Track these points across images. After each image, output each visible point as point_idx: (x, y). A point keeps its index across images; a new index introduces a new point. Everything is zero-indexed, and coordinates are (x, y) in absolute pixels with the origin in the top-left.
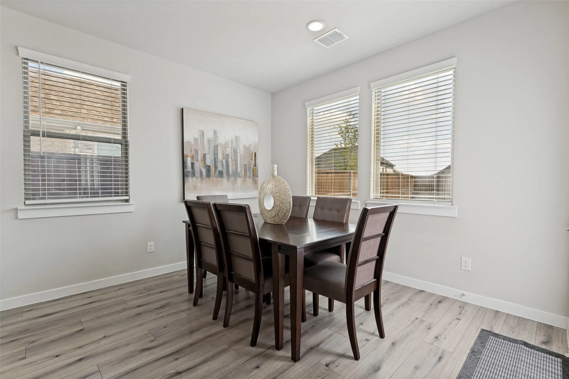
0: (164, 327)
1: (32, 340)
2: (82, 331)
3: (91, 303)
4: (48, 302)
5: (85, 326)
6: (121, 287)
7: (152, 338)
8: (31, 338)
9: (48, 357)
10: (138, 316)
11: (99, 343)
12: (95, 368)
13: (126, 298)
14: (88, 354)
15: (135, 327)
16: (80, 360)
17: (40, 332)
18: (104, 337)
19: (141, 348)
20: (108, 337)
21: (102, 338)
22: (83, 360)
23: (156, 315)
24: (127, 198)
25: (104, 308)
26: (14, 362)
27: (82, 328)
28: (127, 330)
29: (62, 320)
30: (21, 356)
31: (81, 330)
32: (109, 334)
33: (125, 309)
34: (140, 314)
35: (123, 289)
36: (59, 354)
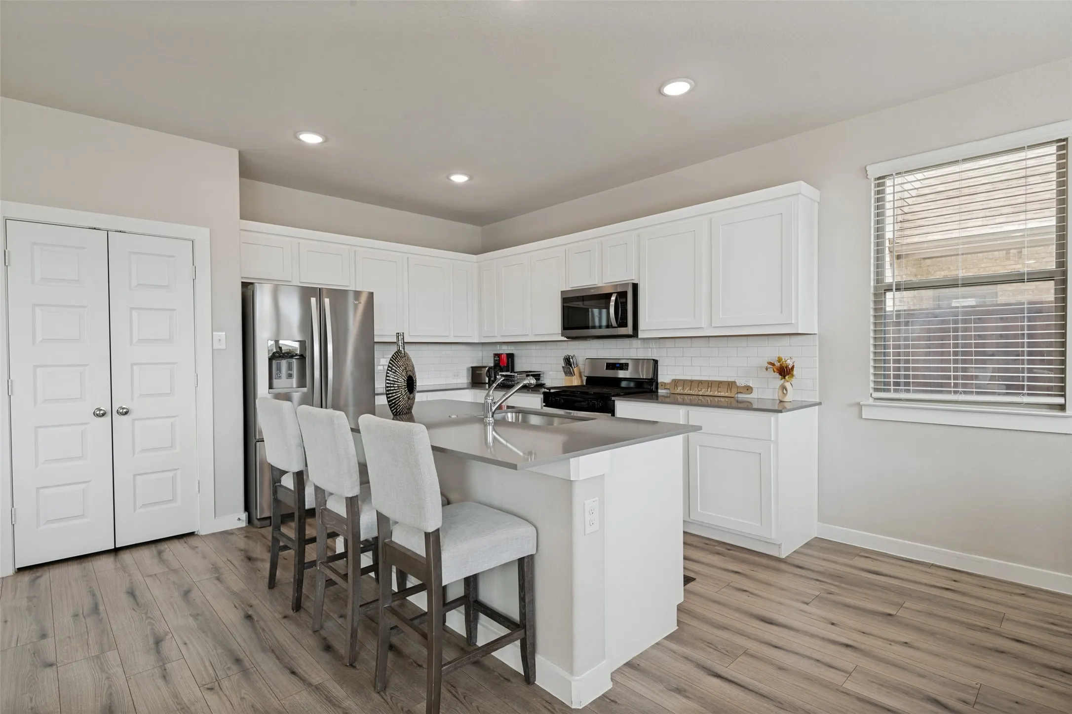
0: (1017, 703)
1: (833, 590)
2: (889, 618)
3: (947, 589)
4: (896, 558)
5: (901, 613)
6: (1027, 591)
7: (972, 698)
8: (833, 587)
9: (823, 618)
10: (996, 654)
11: (890, 644)
12: (850, 667)
13: (1011, 613)
14: (862, 647)
15: (967, 664)
16: (848, 646)
17: (849, 587)
18: (906, 643)
19: (933, 696)
20: (910, 647)
21: (902, 642)
22: (850, 649)
23: (1032, 675)
24: (1060, 400)
25: (956, 607)
26: (797, 600)
27: (893, 612)
28: (946, 658)
29: (886, 588)
30: (806, 600)
31: (890, 615)
32: (916, 644)
33: (986, 630)
34: (1002, 652)
35: (1030, 597)
36: (836, 624)
